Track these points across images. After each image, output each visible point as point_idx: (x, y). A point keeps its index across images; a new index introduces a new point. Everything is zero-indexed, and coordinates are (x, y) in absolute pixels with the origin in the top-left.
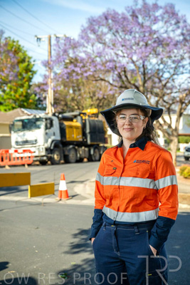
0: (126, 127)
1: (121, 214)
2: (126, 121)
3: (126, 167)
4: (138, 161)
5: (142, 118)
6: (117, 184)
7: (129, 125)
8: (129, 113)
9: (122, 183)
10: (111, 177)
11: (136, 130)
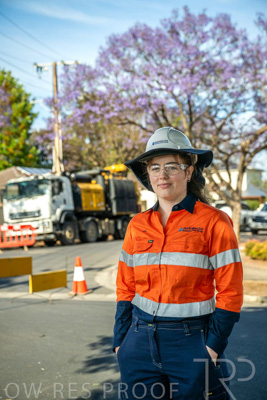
0: (161, 182)
1: (163, 306)
2: (160, 174)
3: (168, 239)
4: (185, 229)
5: (183, 167)
6: (157, 263)
7: (165, 179)
8: (163, 162)
10: (146, 254)
11: (175, 185)
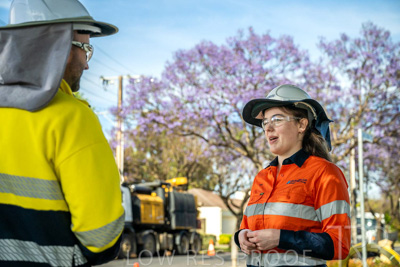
9: (267, 212)
